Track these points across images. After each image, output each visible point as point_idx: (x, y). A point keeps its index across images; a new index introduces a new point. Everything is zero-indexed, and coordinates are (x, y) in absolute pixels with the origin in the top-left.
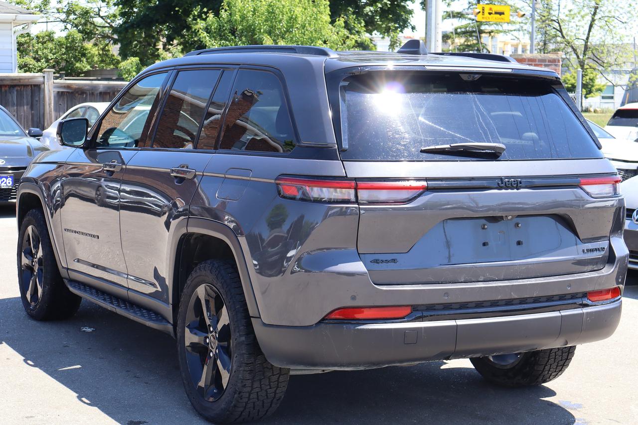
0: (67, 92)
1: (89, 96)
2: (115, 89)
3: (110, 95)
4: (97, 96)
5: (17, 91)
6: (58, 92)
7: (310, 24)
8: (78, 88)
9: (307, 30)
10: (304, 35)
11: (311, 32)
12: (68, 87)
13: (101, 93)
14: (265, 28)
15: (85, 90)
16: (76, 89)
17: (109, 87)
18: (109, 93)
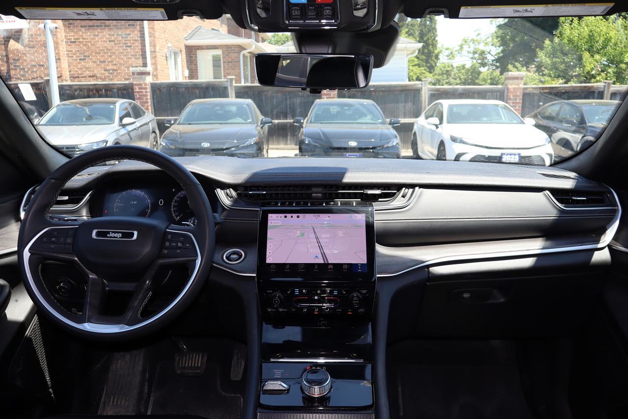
0: (437, 94)
1: (451, 96)
2: (470, 91)
4: (457, 96)
5: (405, 94)
6: (431, 94)
7: (621, 42)
8: (444, 91)
9: (618, 47)
10: (616, 50)
11: (622, 48)
12: (438, 90)
13: (460, 94)
14: (585, 47)
15: (449, 92)
16: (442, 92)
17: (465, 90)
18: (465, 94)
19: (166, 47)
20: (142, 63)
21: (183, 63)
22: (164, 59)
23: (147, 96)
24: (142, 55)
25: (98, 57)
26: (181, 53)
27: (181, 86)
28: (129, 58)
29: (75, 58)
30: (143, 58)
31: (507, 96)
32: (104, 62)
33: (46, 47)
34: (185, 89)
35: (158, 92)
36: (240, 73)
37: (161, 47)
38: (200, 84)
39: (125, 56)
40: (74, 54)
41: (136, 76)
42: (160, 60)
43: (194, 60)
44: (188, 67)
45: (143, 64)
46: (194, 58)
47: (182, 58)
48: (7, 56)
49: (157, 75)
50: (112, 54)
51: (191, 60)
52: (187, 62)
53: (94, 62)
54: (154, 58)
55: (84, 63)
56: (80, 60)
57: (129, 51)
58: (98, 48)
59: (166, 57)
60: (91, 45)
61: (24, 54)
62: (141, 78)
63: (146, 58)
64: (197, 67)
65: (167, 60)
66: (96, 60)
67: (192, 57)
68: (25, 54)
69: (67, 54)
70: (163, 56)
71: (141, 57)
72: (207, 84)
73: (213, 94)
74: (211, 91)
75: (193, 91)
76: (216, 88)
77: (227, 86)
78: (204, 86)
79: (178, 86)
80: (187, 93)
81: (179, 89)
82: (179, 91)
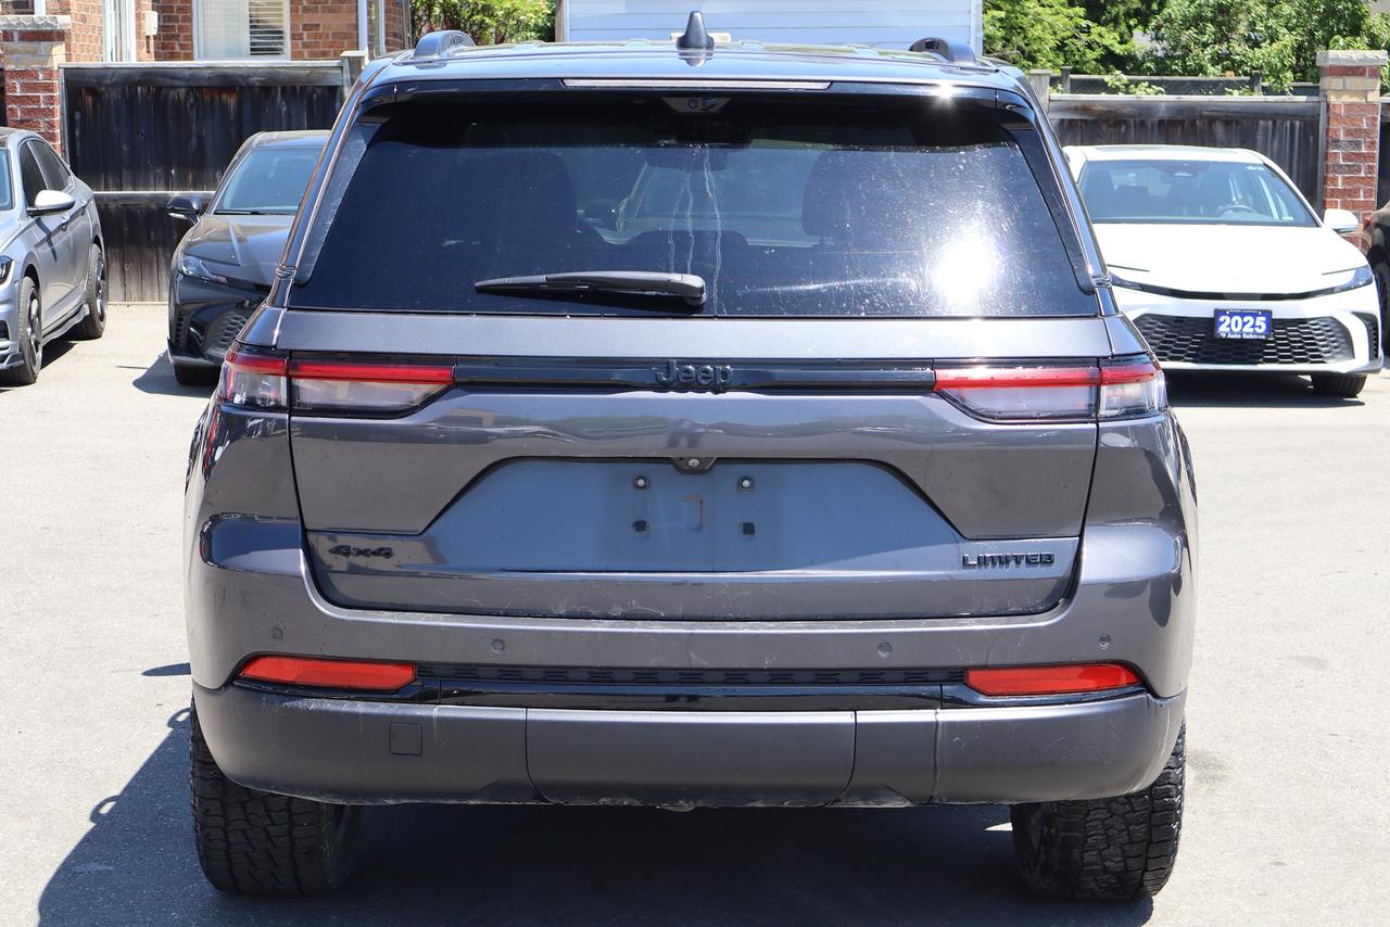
0: (1082, 120)
1: (1133, 129)
2: (1194, 112)
3: (1183, 129)
4: (1152, 131)
6: (1062, 121)
8: (1107, 112)
12: (1085, 108)
13: (1161, 122)
15: (1123, 115)
16: (1101, 114)
17: (1181, 109)
18: (1181, 122)
23: (51, 113)
27: (176, 83)
31: (1327, 131)
34: (188, 94)
35: (90, 100)
36: (356, 27)
38: (242, 76)
41: (16, 44)
62: (34, 53)
72: (268, 73)
73: (288, 110)
74: (279, 101)
75: (217, 97)
76: (298, 91)
77: (339, 83)
78: (257, 84)
79: (161, 79)
80: (192, 105)
81: (164, 91)
82: (166, 98)
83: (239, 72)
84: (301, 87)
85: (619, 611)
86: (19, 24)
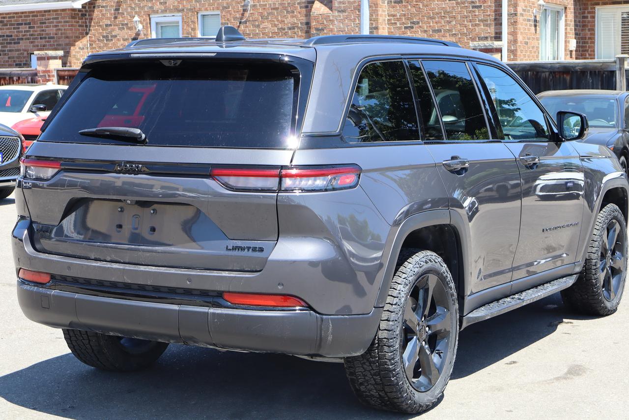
19: (536, 5)
20: (493, 33)
21: (568, 28)
22: (531, 25)
24: (495, 19)
25: (431, 24)
26: (565, 12)
27: (544, 70)
28: (476, 25)
29: (398, 25)
30: (496, 25)
32: (439, 31)
33: (359, 11)
34: (549, 75)
37: (526, 7)
38: (572, 67)
39: (471, 22)
40: (398, 20)
42: (524, 27)
43: (589, 22)
44: (576, 34)
45: (496, 33)
46: (589, 19)
47: (566, 21)
48: (308, 24)
49: (516, 50)
50: (451, 19)
51: (583, 22)
52: (576, 25)
53: (425, 31)
54: (513, 23)
55: (411, 33)
56: (406, 28)
57: (477, 14)
58: (433, 9)
59: (535, 21)
60: (423, 5)
61: (330, 20)
63: (501, 24)
64: (594, 34)
65: (535, 26)
66: (429, 29)
67: (587, 17)
68: (332, 21)
69: (388, 20)
70: (529, 20)
71: (493, 23)
72: (584, 65)
73: (593, 82)
74: (588, 77)
75: (562, 76)
76: (597, 73)
77: (615, 69)
78: (579, 70)
79: (538, 68)
80: (551, 81)
81: (539, 74)
82: (540, 77)
83: (571, 65)
84: (598, 71)
85: (109, 259)
86: (479, 46)
